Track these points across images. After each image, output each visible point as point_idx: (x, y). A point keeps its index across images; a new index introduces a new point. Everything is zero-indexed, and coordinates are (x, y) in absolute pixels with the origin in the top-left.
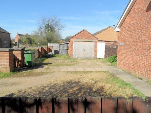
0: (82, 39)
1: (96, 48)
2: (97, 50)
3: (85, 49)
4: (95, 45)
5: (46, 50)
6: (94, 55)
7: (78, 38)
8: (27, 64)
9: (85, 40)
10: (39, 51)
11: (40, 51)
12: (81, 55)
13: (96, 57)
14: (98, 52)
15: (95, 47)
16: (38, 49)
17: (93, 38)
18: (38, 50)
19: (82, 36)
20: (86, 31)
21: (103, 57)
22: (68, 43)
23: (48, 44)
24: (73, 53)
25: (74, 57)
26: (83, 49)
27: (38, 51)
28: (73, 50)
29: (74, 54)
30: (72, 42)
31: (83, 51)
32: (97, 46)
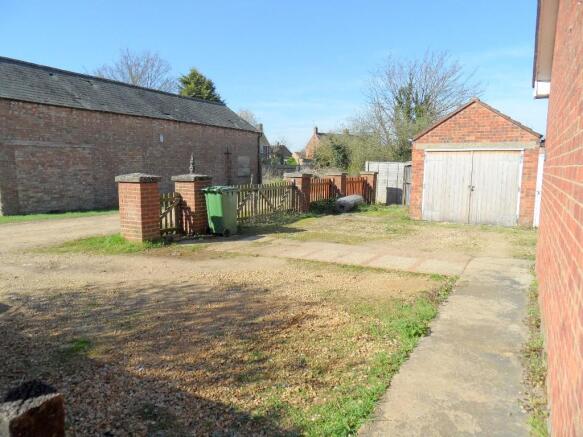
0: (462, 139)
1: (530, 180)
2: (533, 190)
3: (475, 184)
4: (527, 165)
5: (339, 187)
6: (518, 213)
7: (445, 139)
8: (211, 225)
9: (478, 144)
10: (296, 188)
11: (299, 186)
12: (458, 210)
13: (526, 220)
15: (524, 174)
16: (292, 180)
17: (518, 133)
18: (294, 184)
19: (465, 131)
20: (485, 105)
23: (367, 163)
24: (421, 197)
25: (427, 214)
26: (467, 183)
27: (294, 187)
28: (421, 186)
29: (427, 202)
30: (421, 153)
31: (468, 191)
32: (535, 172)
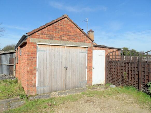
0: (60, 39)
1: (90, 62)
2: (92, 67)
3: (68, 66)
4: (89, 55)
6: (87, 80)
7: (50, 37)
9: (68, 42)
12: (59, 83)
13: (90, 83)
14: (94, 71)
15: (88, 59)
17: (85, 38)
21: (103, 82)
22: (14, 53)
24: (35, 78)
25: (39, 90)
26: (64, 66)
29: (39, 82)
30: (34, 45)
31: (64, 70)
32: (92, 58)
